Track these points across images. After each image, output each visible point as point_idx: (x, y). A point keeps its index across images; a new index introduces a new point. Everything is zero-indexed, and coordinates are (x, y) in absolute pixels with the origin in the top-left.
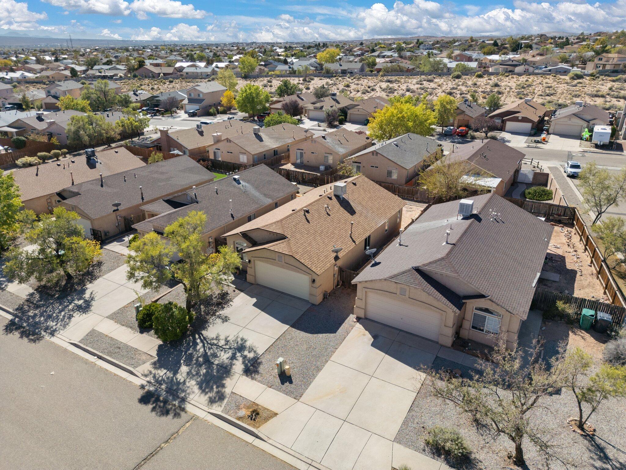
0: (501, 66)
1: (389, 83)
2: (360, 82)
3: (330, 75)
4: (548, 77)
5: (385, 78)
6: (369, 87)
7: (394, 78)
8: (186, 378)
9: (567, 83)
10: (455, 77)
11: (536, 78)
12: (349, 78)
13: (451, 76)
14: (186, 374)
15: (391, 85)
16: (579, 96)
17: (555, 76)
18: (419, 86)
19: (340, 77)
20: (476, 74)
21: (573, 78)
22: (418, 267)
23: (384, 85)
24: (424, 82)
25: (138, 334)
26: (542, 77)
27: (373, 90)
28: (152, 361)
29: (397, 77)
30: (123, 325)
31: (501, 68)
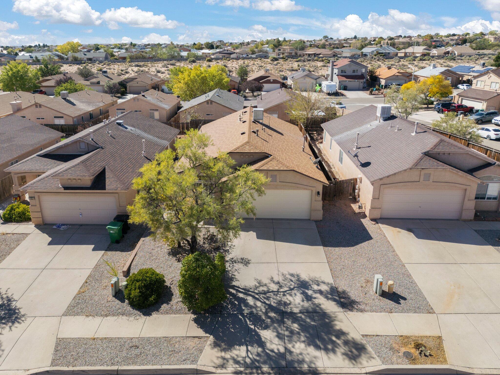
0: (220, 54)
1: (138, 67)
2: (111, 67)
3: (79, 62)
4: (256, 60)
5: (134, 64)
6: (122, 71)
7: (141, 64)
8: (283, 344)
9: (270, 63)
10: (191, 62)
11: (249, 62)
12: (98, 64)
13: (188, 61)
14: (277, 339)
15: (141, 69)
16: (283, 71)
17: (261, 60)
18: (166, 69)
19: (89, 63)
20: (206, 59)
21: (272, 60)
22: (428, 152)
23: (136, 69)
24: (169, 66)
25: (143, 318)
26: (252, 60)
27: (127, 73)
28: (209, 343)
29: (143, 63)
30: (106, 316)
31: (220, 56)
